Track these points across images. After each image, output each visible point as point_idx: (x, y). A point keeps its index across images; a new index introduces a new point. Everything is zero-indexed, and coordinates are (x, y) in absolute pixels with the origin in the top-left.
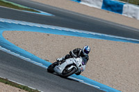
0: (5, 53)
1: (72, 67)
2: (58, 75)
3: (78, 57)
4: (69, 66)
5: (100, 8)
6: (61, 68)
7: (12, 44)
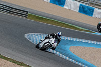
1: (48, 44)
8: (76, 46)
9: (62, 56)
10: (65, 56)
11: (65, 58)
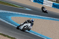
0: (13, 26)
1: (26, 27)
2: (21, 30)
3: (29, 23)
4: (25, 26)
5: (51, 7)
6: (22, 27)
7: (16, 22)
8: (15, 16)
9: (7, 22)
10: (8, 22)
11: (9, 23)
